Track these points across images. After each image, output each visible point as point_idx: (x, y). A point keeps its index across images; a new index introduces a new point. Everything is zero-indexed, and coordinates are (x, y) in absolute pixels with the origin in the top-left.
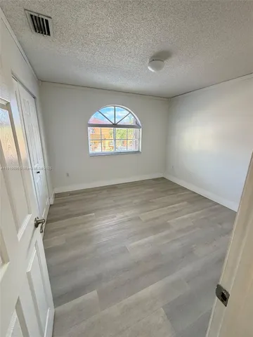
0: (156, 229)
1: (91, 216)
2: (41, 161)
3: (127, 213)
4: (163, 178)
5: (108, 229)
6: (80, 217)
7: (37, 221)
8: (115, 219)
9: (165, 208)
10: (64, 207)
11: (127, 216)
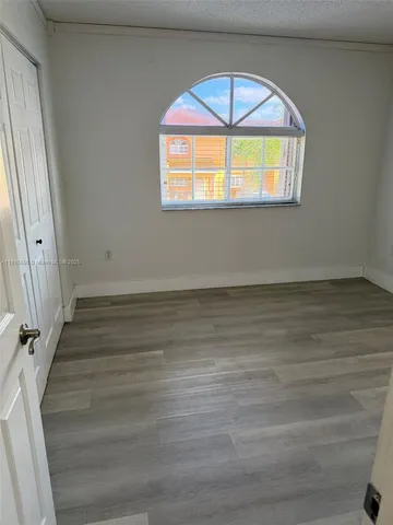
0: (315, 407)
1: (154, 357)
2: (47, 217)
3: (245, 359)
4: (363, 281)
5: (191, 391)
6: (129, 356)
7: (25, 332)
8: (211, 369)
9: (351, 360)
10: (97, 331)
11: (241, 367)
